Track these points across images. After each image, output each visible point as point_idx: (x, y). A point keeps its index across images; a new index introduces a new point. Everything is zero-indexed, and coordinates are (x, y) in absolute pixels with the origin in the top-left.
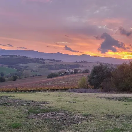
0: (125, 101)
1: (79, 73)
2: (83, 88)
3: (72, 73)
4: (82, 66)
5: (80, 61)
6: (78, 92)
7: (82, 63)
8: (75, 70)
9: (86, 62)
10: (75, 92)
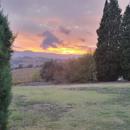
0: (88, 91)
1: (24, 68)
2: (35, 82)
3: (16, 68)
4: (26, 61)
5: (24, 57)
6: (32, 86)
7: (26, 58)
8: (20, 65)
9: (29, 58)
10: (28, 85)
